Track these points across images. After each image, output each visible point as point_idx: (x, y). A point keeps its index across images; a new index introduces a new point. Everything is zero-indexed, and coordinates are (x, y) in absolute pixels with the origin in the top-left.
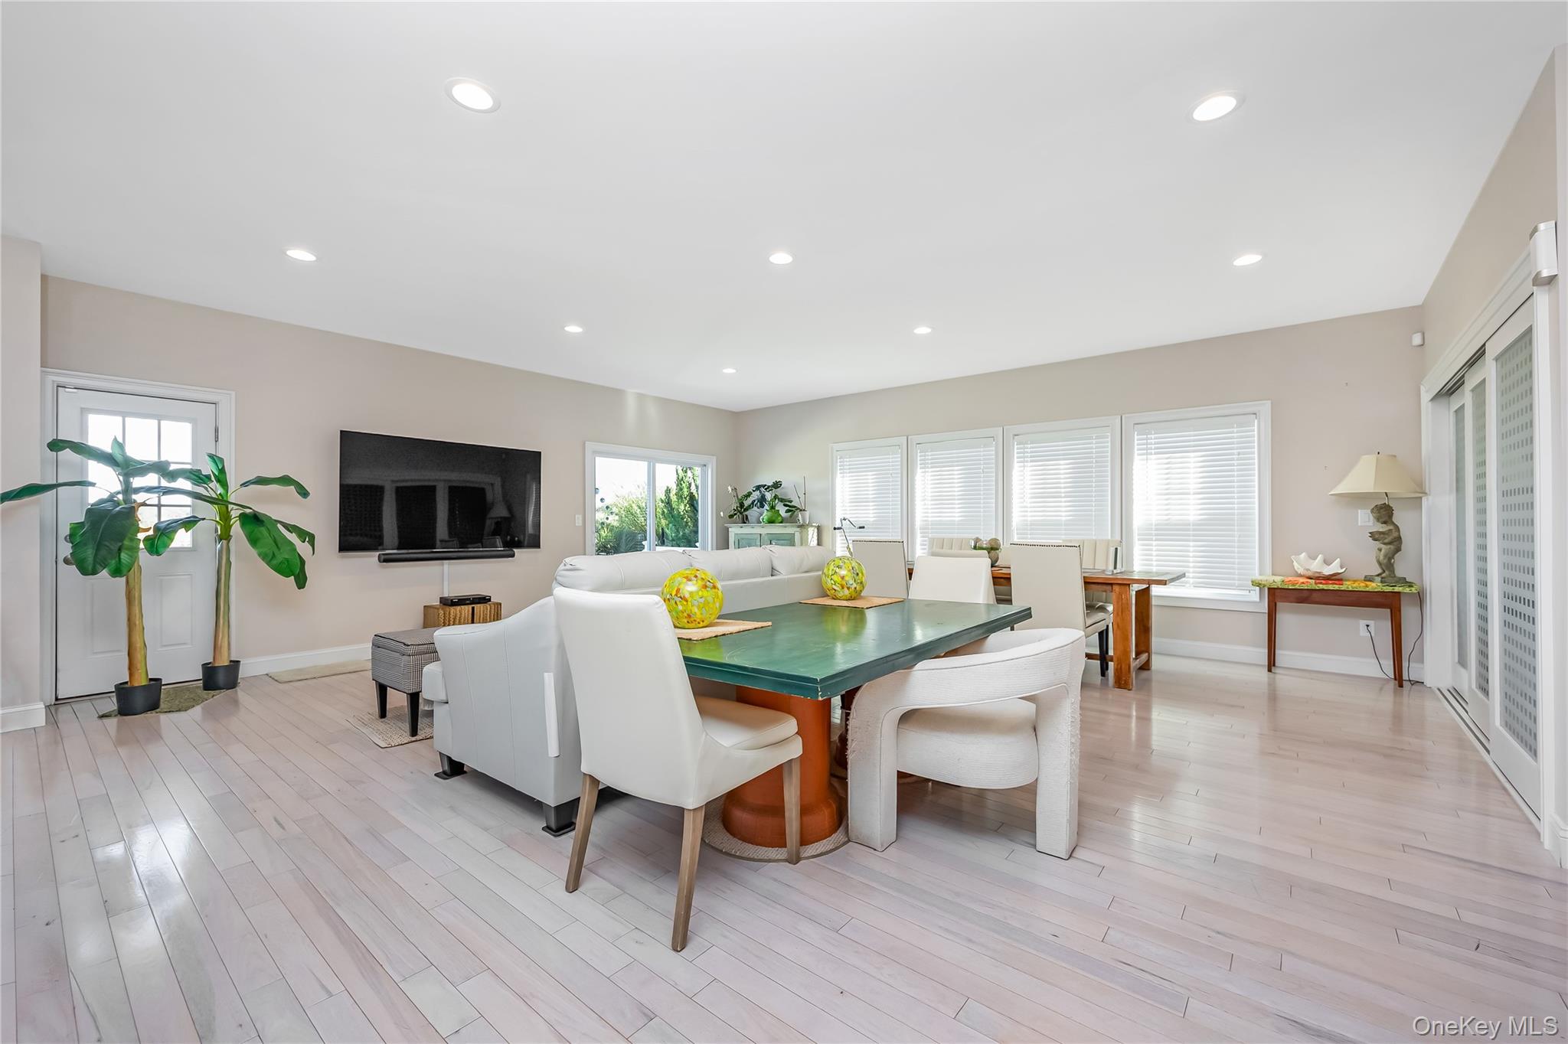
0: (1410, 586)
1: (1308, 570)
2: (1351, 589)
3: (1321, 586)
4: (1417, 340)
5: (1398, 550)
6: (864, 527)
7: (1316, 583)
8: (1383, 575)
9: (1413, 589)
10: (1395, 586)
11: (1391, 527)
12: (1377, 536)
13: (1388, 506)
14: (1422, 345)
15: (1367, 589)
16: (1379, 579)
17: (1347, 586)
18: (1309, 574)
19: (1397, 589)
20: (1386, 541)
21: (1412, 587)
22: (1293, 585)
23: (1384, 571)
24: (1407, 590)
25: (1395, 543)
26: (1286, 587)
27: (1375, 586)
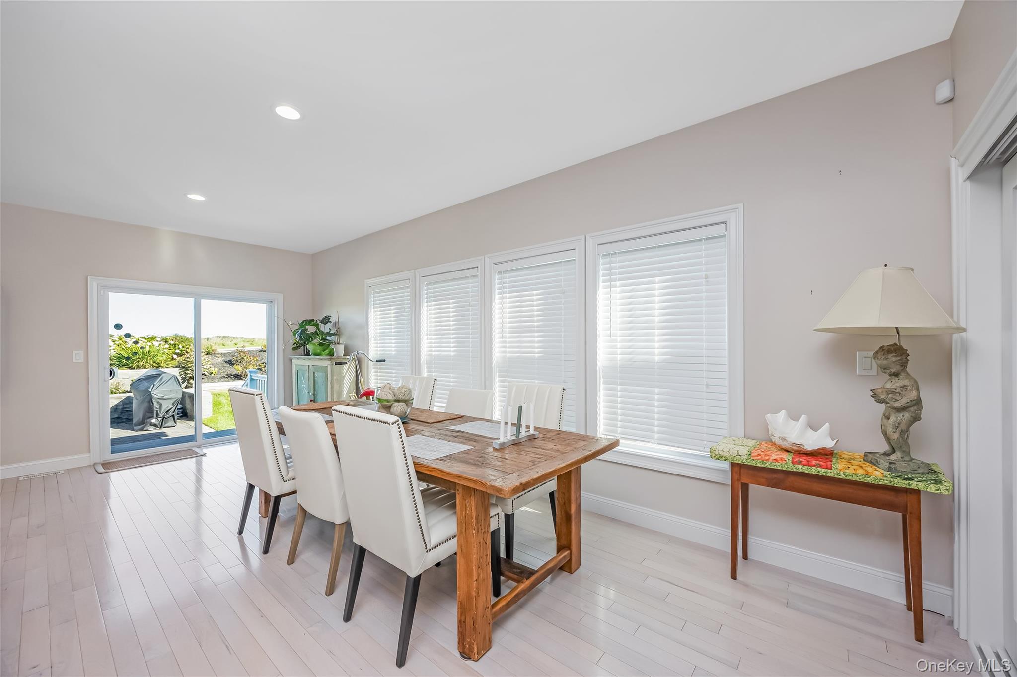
0: (937, 482)
1: (784, 439)
2: (842, 477)
3: (800, 468)
4: (944, 91)
5: (916, 418)
6: (384, 361)
7: (793, 463)
8: (893, 457)
9: (942, 488)
10: (912, 479)
11: (906, 382)
12: (883, 397)
13: (901, 348)
14: (952, 100)
15: (868, 480)
16: (884, 463)
17: (838, 469)
18: (785, 445)
19: (914, 485)
20: (897, 405)
21: (940, 483)
22: (763, 461)
23: (894, 451)
24: (932, 488)
25: (912, 409)
26: (753, 463)
27: (878, 475)
